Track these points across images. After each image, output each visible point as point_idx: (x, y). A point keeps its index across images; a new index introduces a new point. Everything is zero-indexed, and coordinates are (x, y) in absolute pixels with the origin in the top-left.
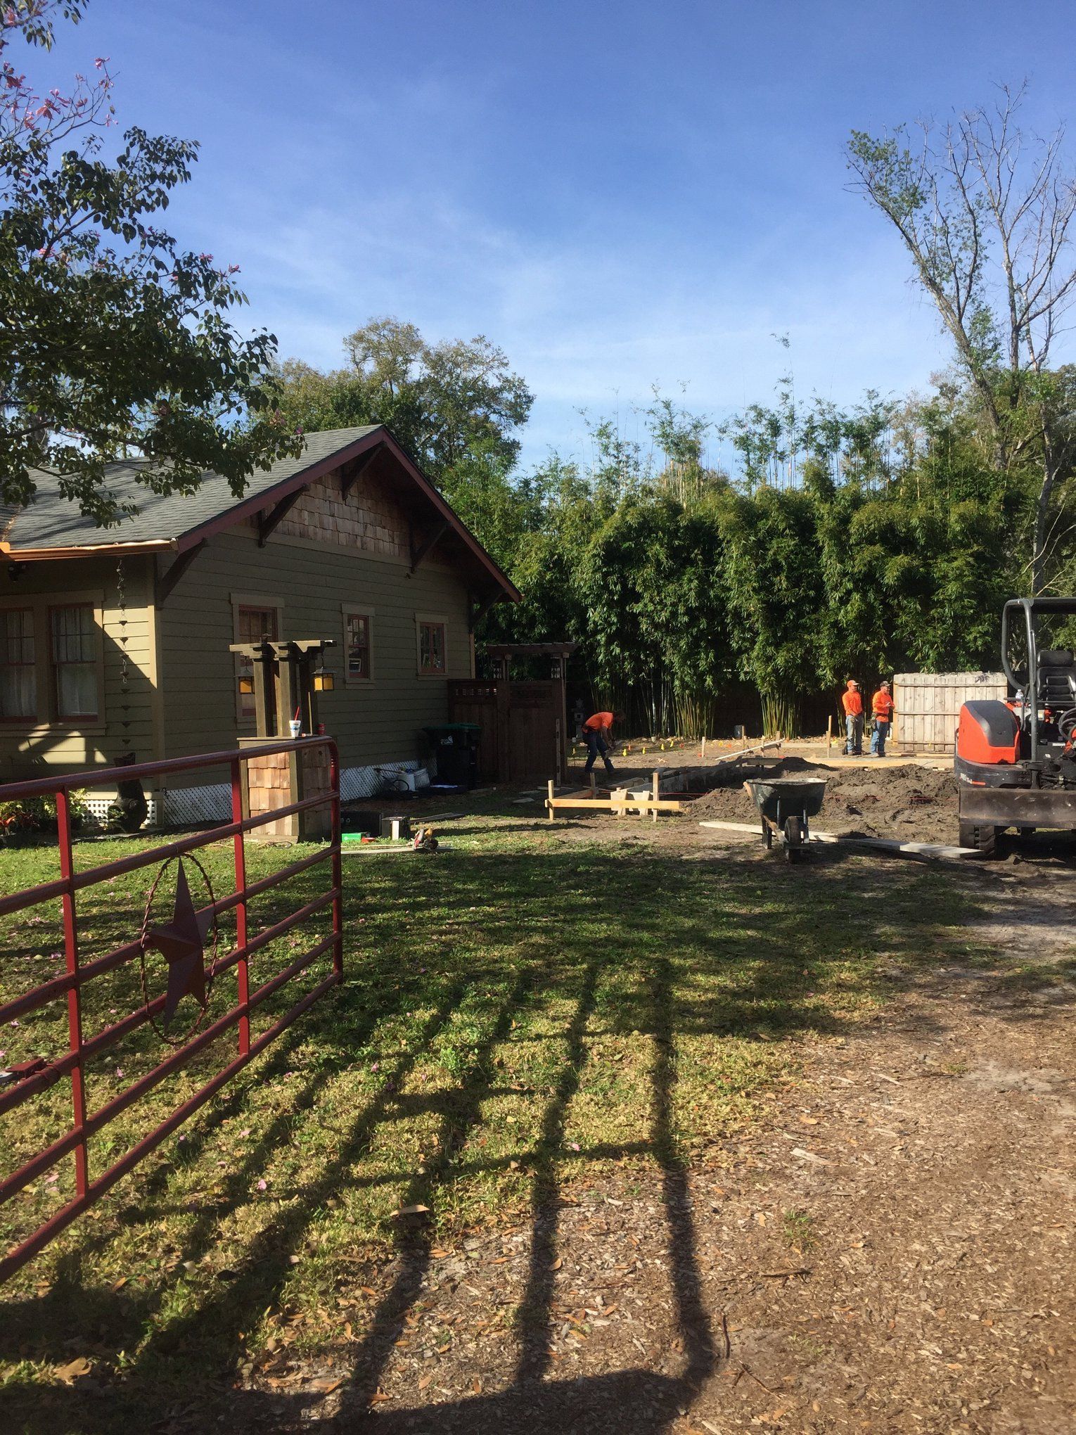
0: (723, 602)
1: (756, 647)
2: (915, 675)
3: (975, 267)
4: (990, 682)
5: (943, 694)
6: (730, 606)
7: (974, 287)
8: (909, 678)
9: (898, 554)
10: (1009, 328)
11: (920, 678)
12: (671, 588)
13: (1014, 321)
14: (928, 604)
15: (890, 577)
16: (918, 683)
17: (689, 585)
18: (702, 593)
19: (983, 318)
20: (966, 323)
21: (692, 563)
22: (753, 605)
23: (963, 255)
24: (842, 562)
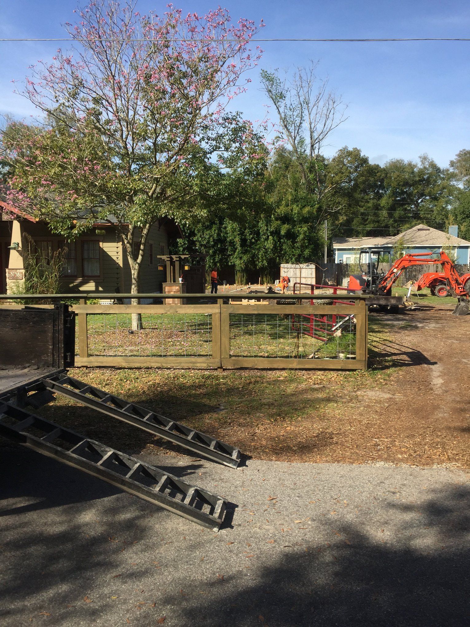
0: (225, 238)
1: (236, 253)
2: (287, 264)
3: (301, 123)
4: (310, 267)
5: (296, 271)
6: (228, 239)
7: (300, 130)
8: (286, 265)
9: (285, 224)
10: (310, 146)
11: (289, 265)
12: (208, 232)
13: (311, 143)
14: (294, 242)
15: (283, 232)
16: (288, 267)
17: (214, 232)
18: (218, 235)
19: (302, 142)
20: (296, 142)
21: (215, 224)
22: (237, 239)
23: (297, 119)
24: (267, 226)
